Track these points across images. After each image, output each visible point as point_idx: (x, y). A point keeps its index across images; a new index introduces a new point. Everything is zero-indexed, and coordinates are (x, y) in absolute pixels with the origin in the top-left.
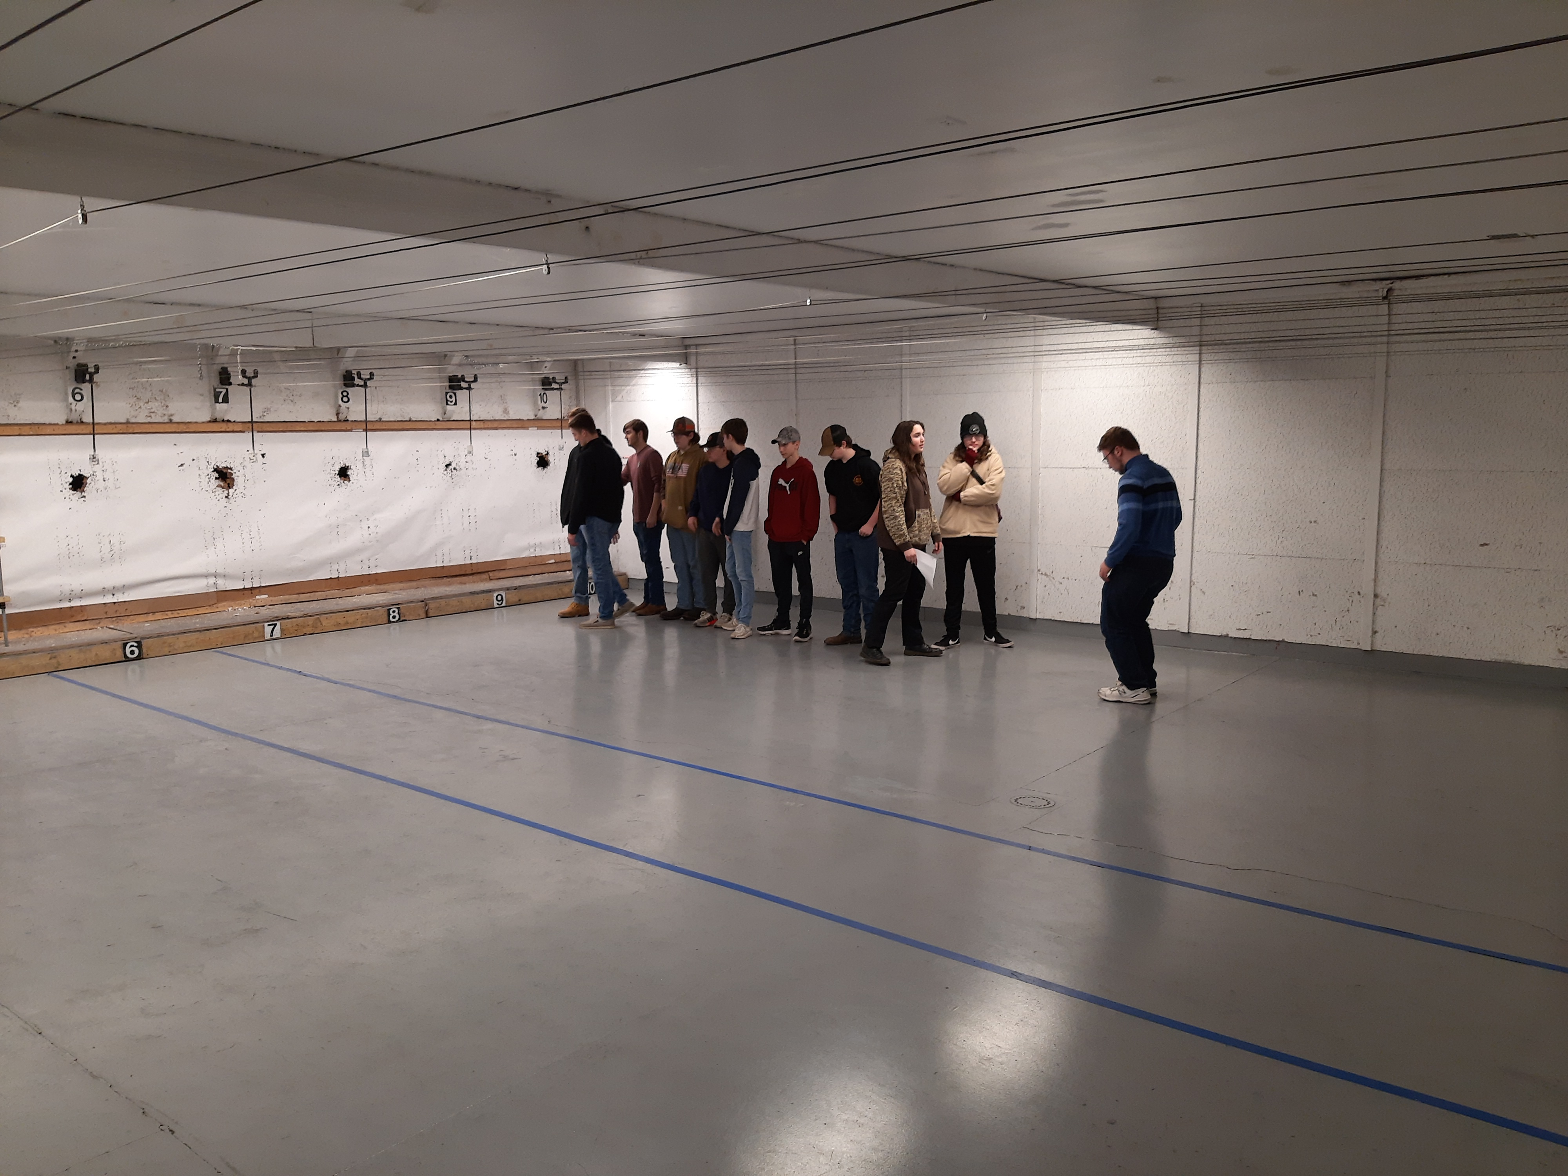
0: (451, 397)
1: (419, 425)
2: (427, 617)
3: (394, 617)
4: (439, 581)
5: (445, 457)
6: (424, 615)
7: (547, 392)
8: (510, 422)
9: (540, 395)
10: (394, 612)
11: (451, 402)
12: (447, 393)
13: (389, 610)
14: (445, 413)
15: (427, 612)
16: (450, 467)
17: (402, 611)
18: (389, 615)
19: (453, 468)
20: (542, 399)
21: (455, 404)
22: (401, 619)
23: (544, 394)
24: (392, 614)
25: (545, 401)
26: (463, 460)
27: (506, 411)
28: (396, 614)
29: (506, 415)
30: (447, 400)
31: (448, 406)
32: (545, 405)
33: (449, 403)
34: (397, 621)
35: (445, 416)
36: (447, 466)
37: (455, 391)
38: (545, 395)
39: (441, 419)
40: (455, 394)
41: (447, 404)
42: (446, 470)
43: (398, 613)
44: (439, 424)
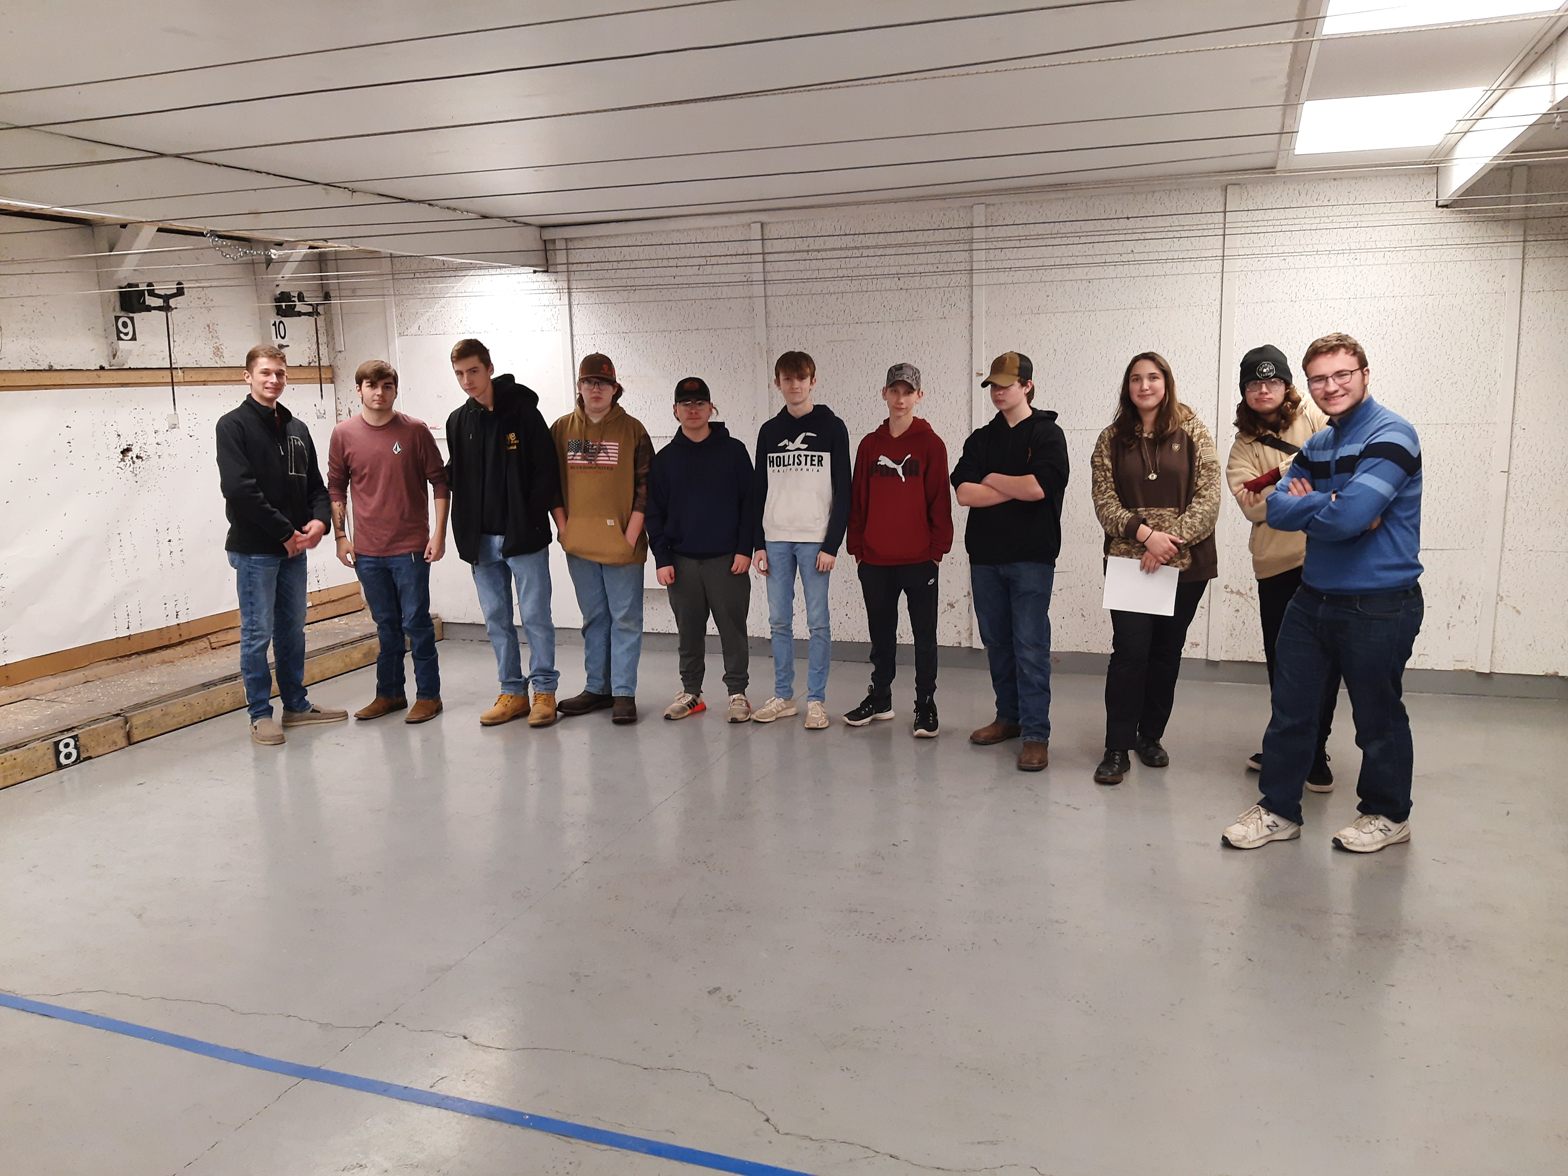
0: (125, 325)
1: (68, 378)
2: (130, 744)
3: (68, 756)
4: (125, 663)
5: (119, 435)
6: (123, 742)
7: (284, 319)
8: (226, 370)
9: (274, 324)
10: (67, 745)
11: (126, 334)
12: (117, 318)
13: (57, 744)
14: (114, 356)
15: (128, 736)
16: (130, 454)
17: (82, 741)
18: (58, 753)
19: (134, 456)
20: (278, 332)
21: (134, 338)
22: (83, 756)
23: (281, 322)
24: (64, 751)
25: (283, 335)
26: (152, 439)
27: (217, 352)
28: (71, 749)
29: (217, 358)
30: (119, 332)
31: (120, 342)
32: (283, 342)
33: (122, 336)
34: (74, 763)
35: (113, 362)
36: (125, 452)
37: (131, 315)
38: (281, 325)
39: (107, 367)
40: (132, 319)
41: (120, 339)
42: (123, 460)
43: (76, 747)
44: (105, 377)
